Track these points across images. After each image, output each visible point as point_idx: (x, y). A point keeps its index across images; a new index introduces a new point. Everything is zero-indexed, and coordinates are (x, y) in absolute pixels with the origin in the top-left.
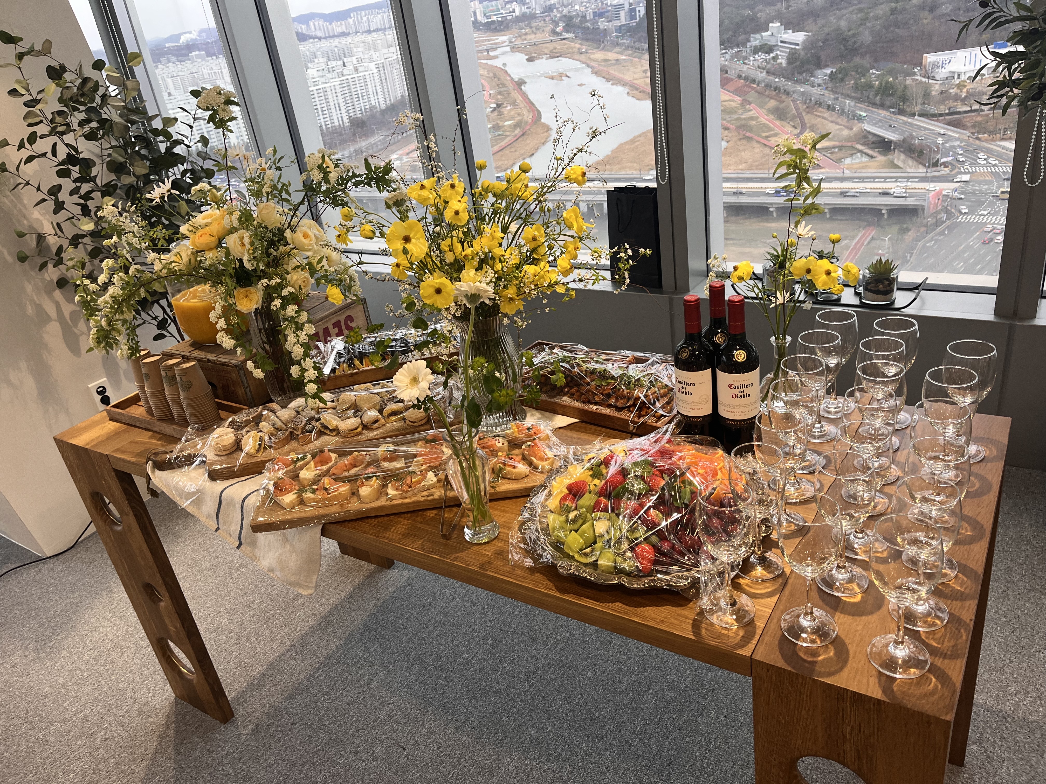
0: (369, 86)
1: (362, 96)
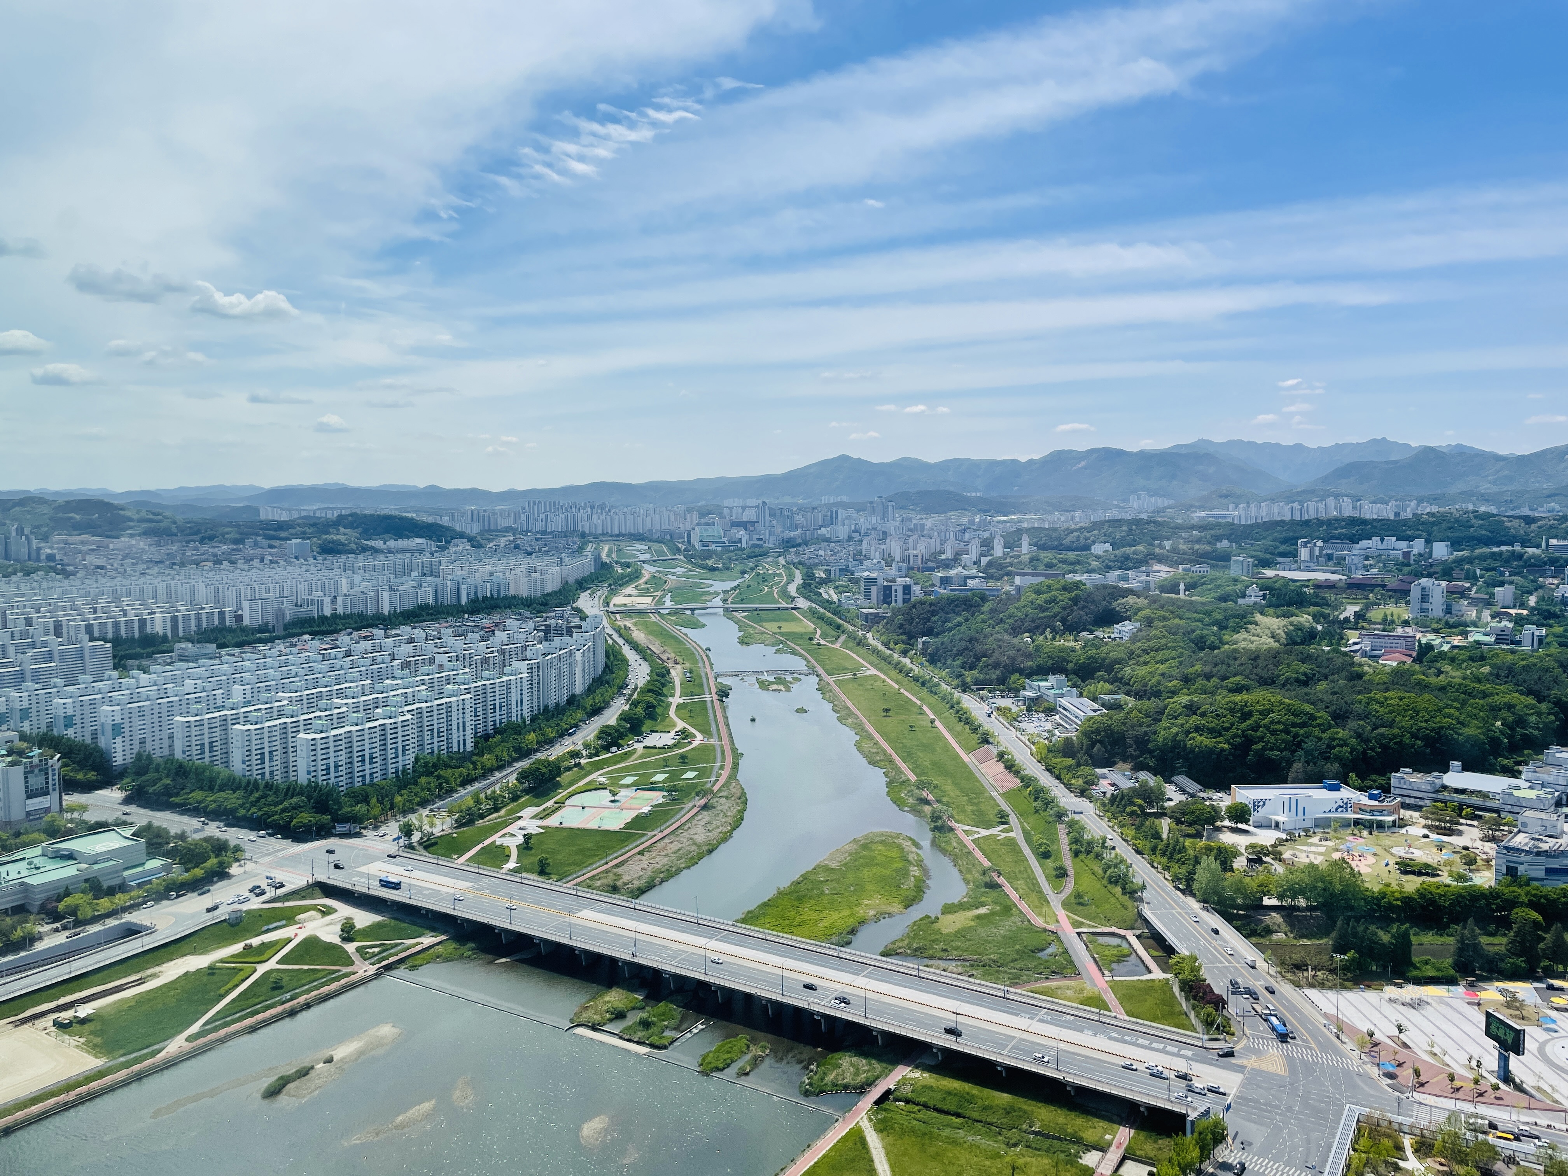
0: (513, 695)
1: (501, 707)
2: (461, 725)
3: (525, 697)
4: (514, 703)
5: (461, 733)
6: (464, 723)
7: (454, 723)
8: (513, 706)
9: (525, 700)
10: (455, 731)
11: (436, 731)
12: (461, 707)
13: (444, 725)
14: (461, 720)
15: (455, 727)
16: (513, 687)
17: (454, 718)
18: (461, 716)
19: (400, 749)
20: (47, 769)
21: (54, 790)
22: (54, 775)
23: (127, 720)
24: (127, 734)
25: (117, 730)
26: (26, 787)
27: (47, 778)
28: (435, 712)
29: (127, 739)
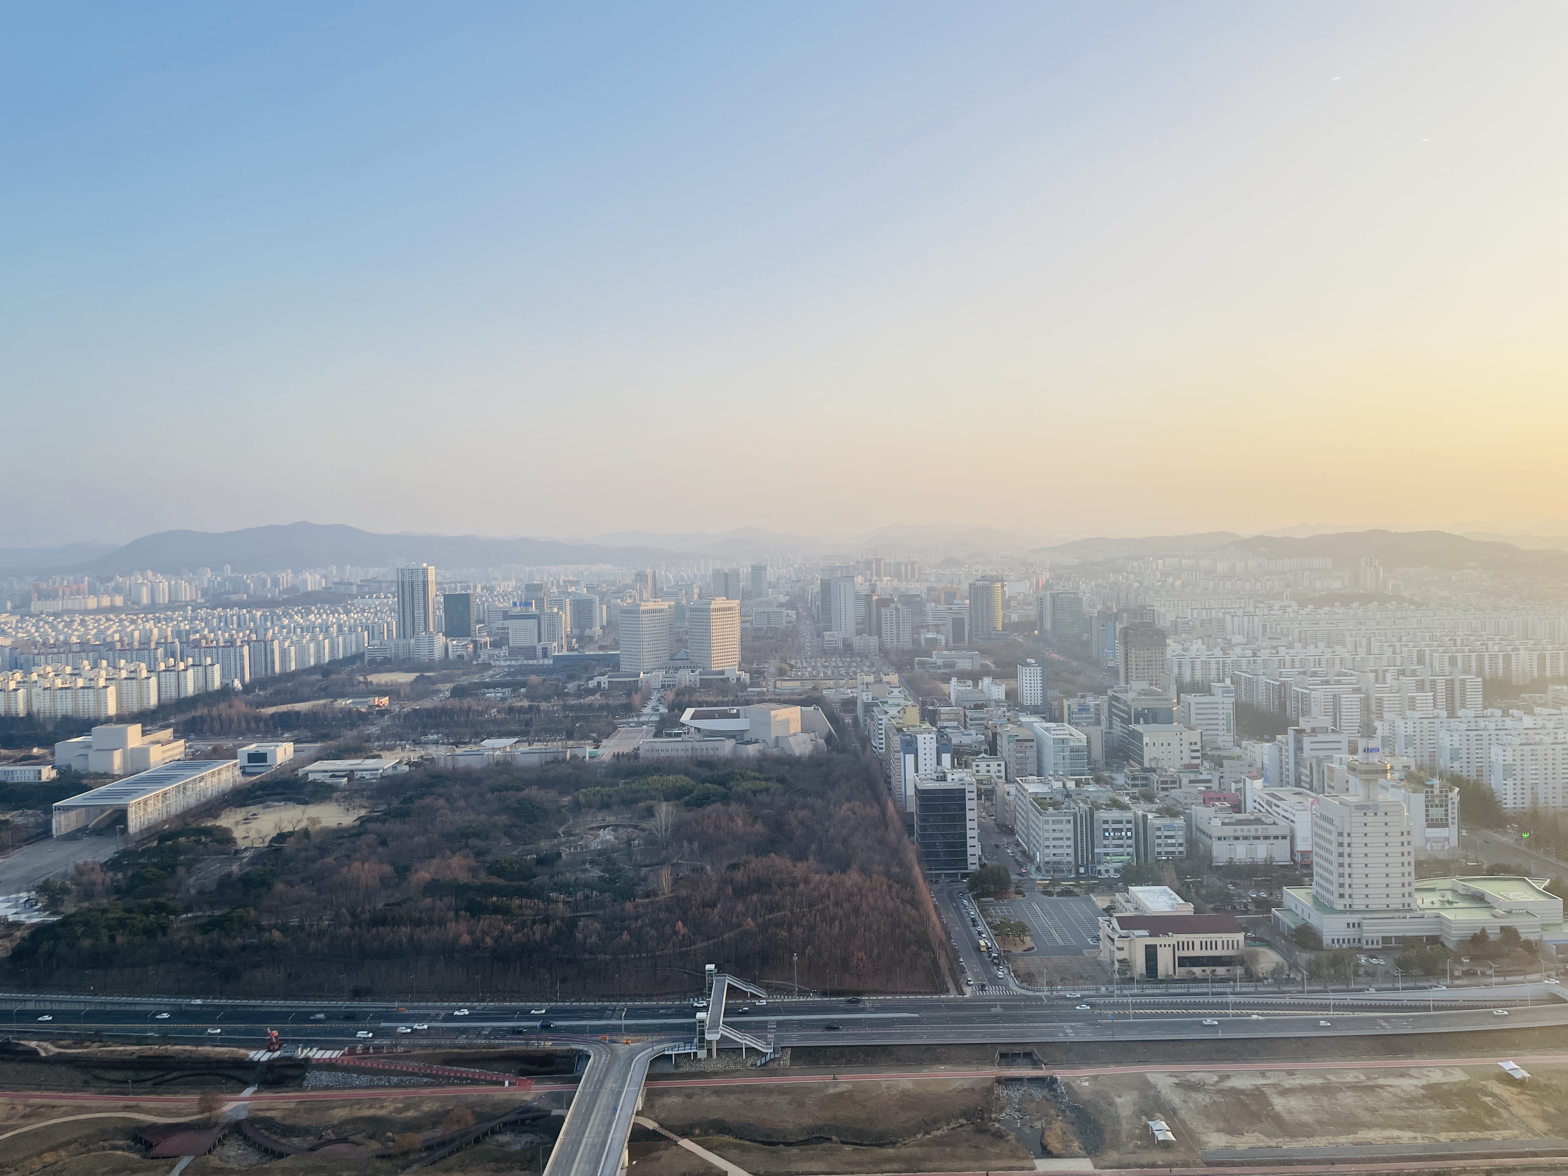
20: (1447, 801)
21: (1453, 823)
22: (1453, 808)
23: (1519, 762)
24: (1518, 777)
25: (1509, 772)
26: (1427, 815)
27: (1446, 810)
29: (1519, 782)
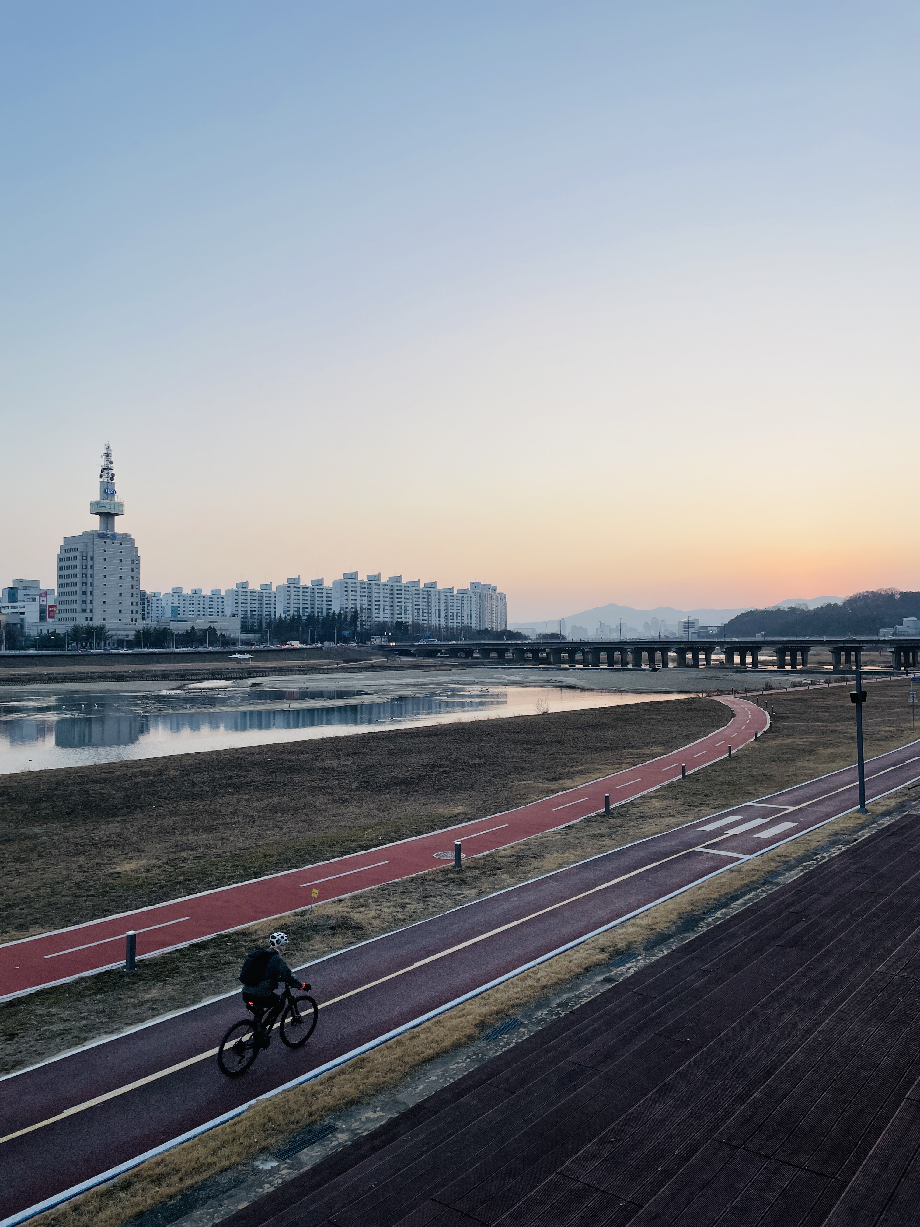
2: (437, 611)
3: (473, 613)
4: (466, 616)
5: (438, 619)
6: (439, 610)
7: (433, 608)
8: (466, 618)
9: (473, 616)
10: (433, 615)
11: (421, 610)
12: (437, 597)
13: (426, 607)
14: (437, 608)
15: (433, 612)
16: (465, 602)
17: (433, 605)
18: (437, 604)
19: (403, 608)
28: (421, 596)
